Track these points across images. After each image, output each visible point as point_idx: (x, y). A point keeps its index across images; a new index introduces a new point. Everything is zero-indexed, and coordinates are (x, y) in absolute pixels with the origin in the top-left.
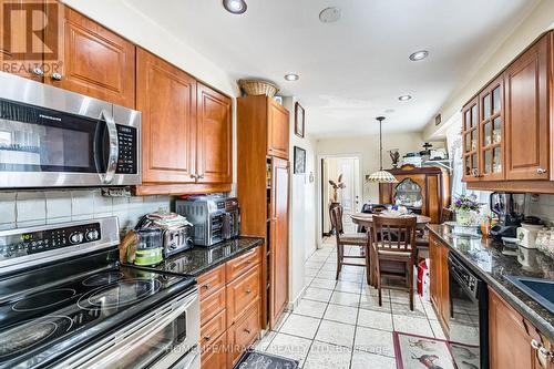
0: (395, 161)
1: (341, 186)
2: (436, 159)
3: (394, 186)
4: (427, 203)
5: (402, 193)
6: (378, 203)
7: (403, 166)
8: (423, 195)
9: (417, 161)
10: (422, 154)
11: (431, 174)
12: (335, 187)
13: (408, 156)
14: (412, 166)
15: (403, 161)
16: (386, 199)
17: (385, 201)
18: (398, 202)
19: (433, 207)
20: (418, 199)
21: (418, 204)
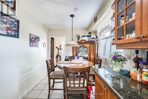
0: (79, 39)
1: (61, 49)
2: (93, 38)
3: (78, 48)
4: (90, 55)
5: (81, 51)
6: (71, 55)
7: (81, 41)
8: (89, 52)
9: (86, 39)
10: (88, 36)
11: (91, 44)
12: (58, 49)
13: (83, 36)
14: (85, 40)
15: (81, 39)
16: (75, 54)
17: (74, 54)
18: (79, 55)
19: (92, 57)
20: (86, 54)
21: (86, 56)
